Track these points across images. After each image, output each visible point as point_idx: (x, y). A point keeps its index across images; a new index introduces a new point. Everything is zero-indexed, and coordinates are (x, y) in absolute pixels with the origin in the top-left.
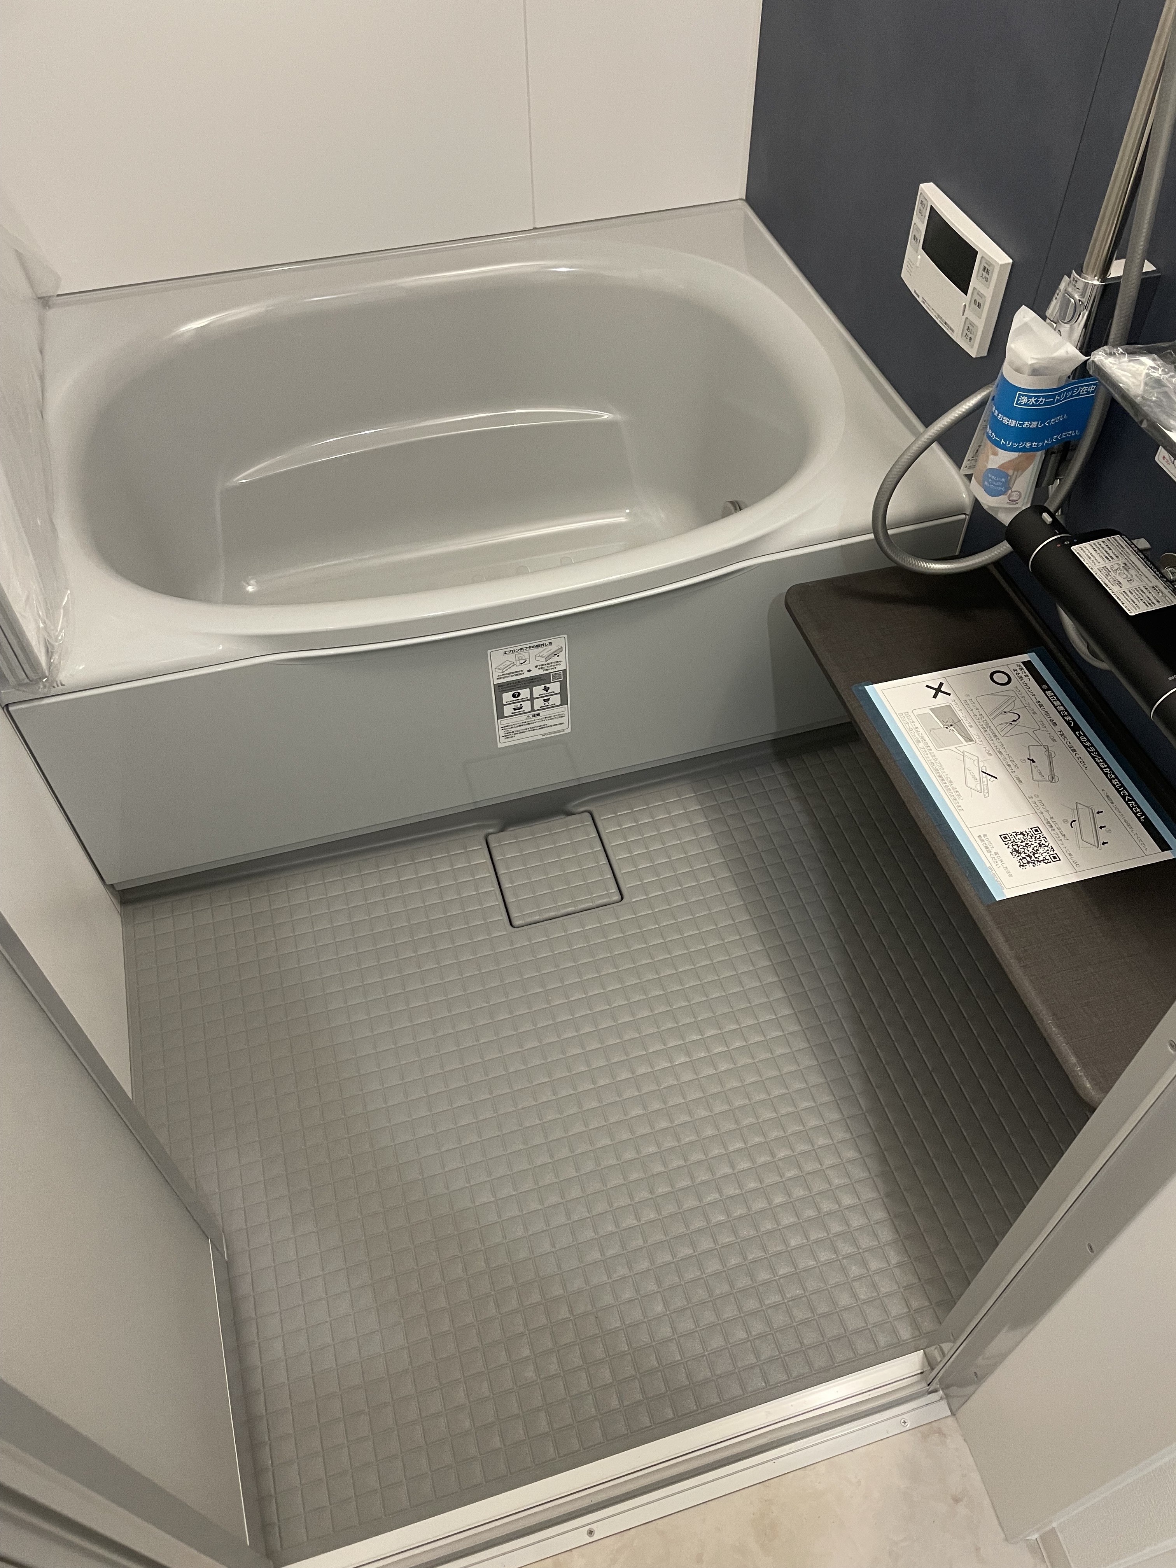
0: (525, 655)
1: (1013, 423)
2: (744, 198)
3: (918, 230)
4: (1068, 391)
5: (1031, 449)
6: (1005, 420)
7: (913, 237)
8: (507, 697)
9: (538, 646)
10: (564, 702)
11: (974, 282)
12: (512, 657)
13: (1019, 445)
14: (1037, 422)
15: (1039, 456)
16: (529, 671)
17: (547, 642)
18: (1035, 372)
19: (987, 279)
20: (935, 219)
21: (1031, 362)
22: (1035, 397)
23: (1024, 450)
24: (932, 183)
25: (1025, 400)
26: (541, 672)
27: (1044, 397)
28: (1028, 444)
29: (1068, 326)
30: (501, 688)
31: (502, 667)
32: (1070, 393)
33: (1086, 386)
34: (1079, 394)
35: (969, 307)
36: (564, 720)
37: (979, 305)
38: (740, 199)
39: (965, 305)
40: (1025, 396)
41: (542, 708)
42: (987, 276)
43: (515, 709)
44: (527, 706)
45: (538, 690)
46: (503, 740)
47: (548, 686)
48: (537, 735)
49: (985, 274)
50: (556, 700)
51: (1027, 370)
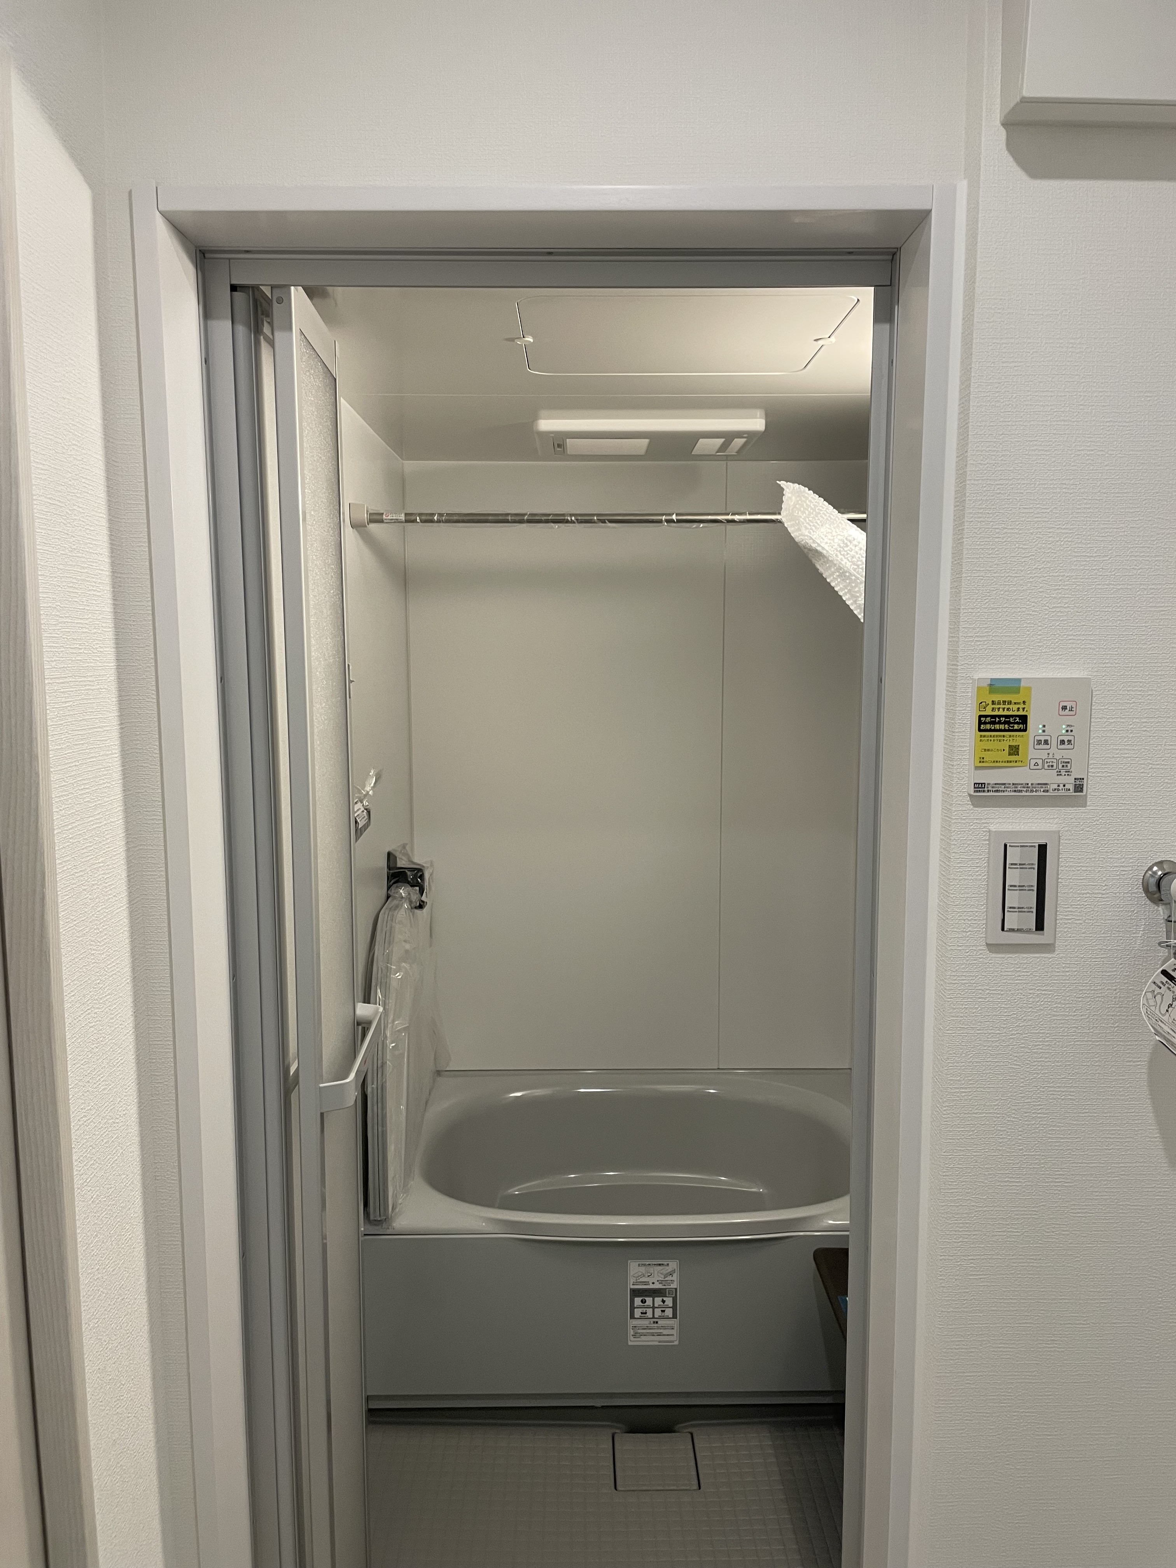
0: (651, 1270)
8: (638, 1301)
9: (660, 1265)
10: (674, 1316)
12: (643, 1269)
16: (653, 1283)
17: (666, 1263)
26: (660, 1286)
30: (635, 1293)
31: (636, 1275)
36: (674, 1332)
41: (660, 1318)
43: (642, 1313)
44: (650, 1314)
45: (658, 1301)
46: (632, 1338)
47: (665, 1299)
48: (657, 1341)
50: (669, 1312)
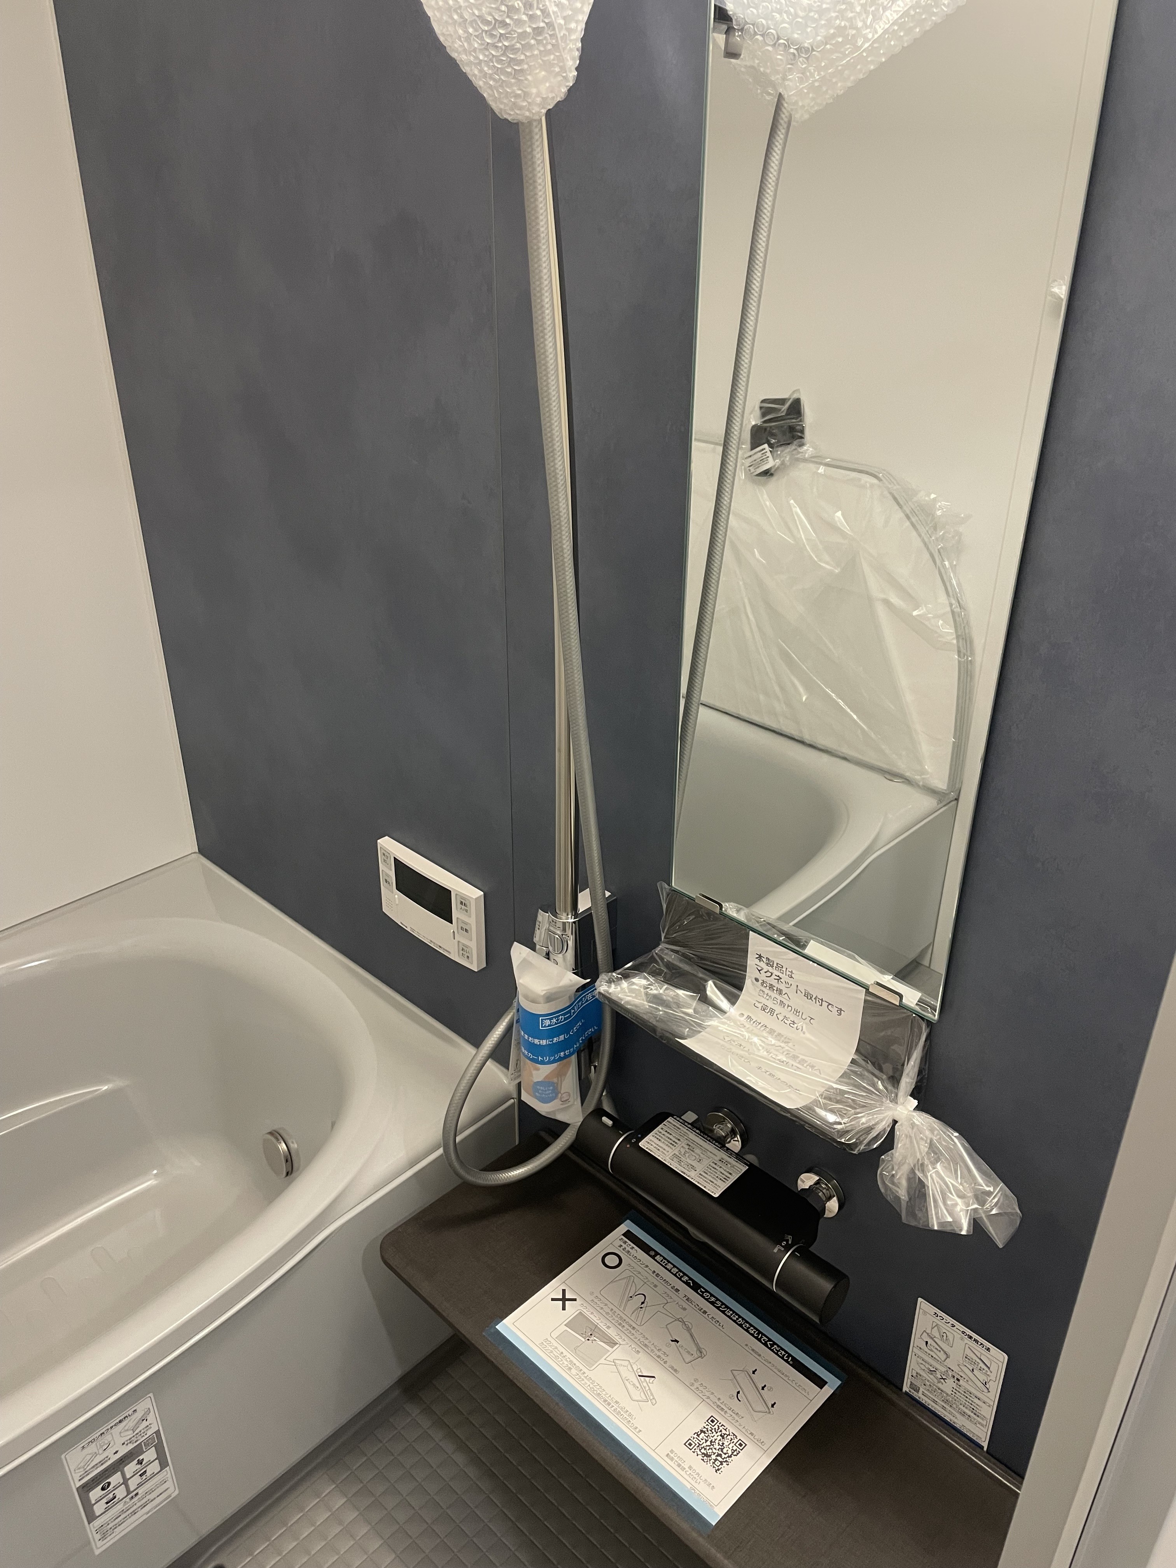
0: (108, 1438)
1: (544, 1042)
2: (197, 851)
3: (387, 875)
4: (578, 1002)
5: (566, 1057)
6: (536, 1041)
7: (384, 881)
8: (96, 1493)
9: (120, 1422)
10: (163, 1464)
11: (455, 914)
12: (92, 1448)
13: (555, 1057)
14: (563, 1036)
15: (574, 1058)
16: (116, 1452)
17: (130, 1412)
18: (549, 998)
19: (467, 911)
20: (399, 865)
21: (542, 994)
22: (555, 1017)
23: (561, 1059)
24: (387, 837)
25: (548, 1022)
26: (131, 1446)
27: (561, 1015)
28: (562, 1054)
29: (561, 955)
30: (85, 1489)
31: (82, 1464)
32: (580, 1003)
33: (590, 993)
34: (587, 1001)
35: (458, 933)
36: (169, 1484)
37: (466, 930)
38: (192, 853)
39: (454, 932)
40: (547, 1019)
41: (140, 1485)
42: (466, 908)
43: (107, 1503)
44: (121, 1492)
45: (131, 1468)
46: (99, 1544)
47: (141, 1458)
48: (142, 1516)
49: (463, 907)
50: (155, 1467)
51: (541, 1000)
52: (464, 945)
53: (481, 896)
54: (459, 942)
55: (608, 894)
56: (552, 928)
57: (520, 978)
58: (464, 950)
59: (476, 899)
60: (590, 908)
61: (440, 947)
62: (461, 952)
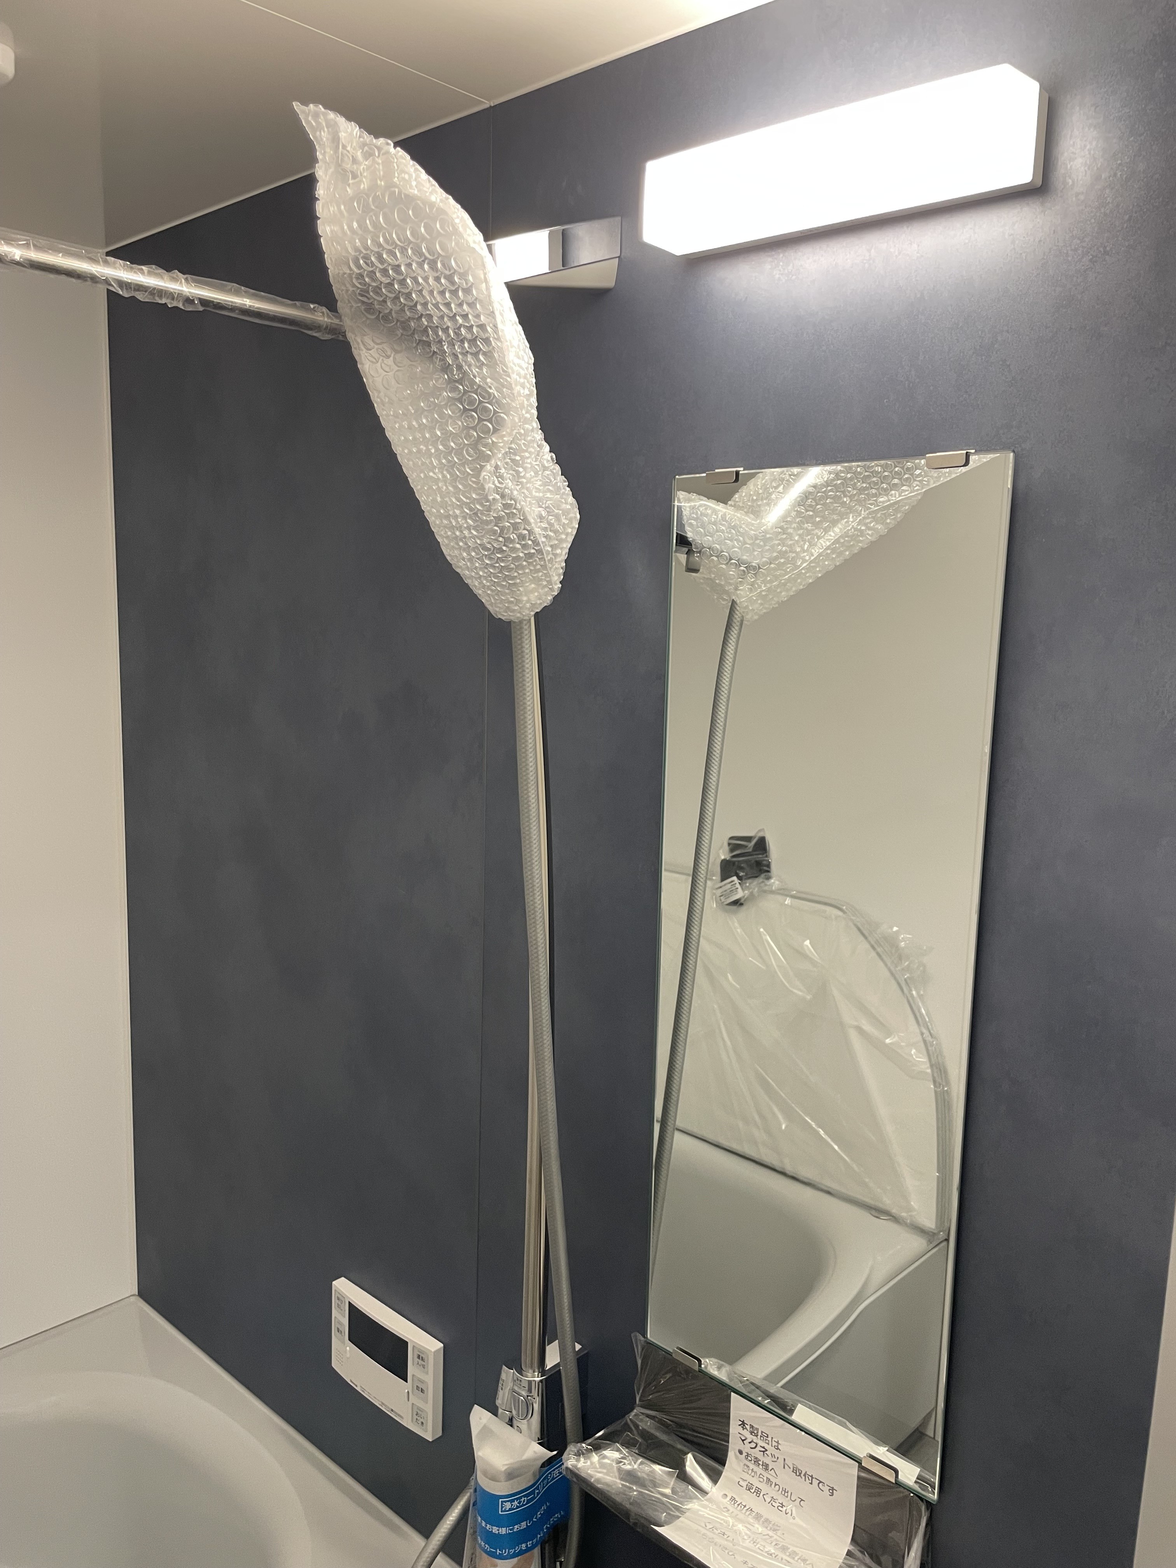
1: (503, 1531)
2: (137, 1294)
3: (340, 1323)
4: (543, 1481)
5: (528, 1550)
6: (495, 1530)
7: (336, 1330)
11: (412, 1369)
13: (515, 1551)
14: (525, 1522)
15: (537, 1551)
18: (511, 1475)
19: (424, 1366)
20: (354, 1311)
21: (503, 1469)
22: (517, 1499)
23: (521, 1553)
24: (343, 1278)
25: (508, 1506)
27: (524, 1496)
28: (524, 1545)
29: (525, 1421)
32: (546, 1481)
33: (557, 1468)
34: (553, 1479)
35: (413, 1393)
37: (422, 1391)
38: (131, 1296)
39: (408, 1392)
40: (508, 1501)
42: (423, 1363)
49: (420, 1362)
51: (503, 1478)
52: (418, 1408)
53: (441, 1348)
54: (413, 1404)
55: (578, 1347)
56: (516, 1388)
57: (479, 1449)
58: (418, 1414)
59: (435, 1352)
60: (558, 1365)
61: (392, 1410)
62: (416, 1417)
